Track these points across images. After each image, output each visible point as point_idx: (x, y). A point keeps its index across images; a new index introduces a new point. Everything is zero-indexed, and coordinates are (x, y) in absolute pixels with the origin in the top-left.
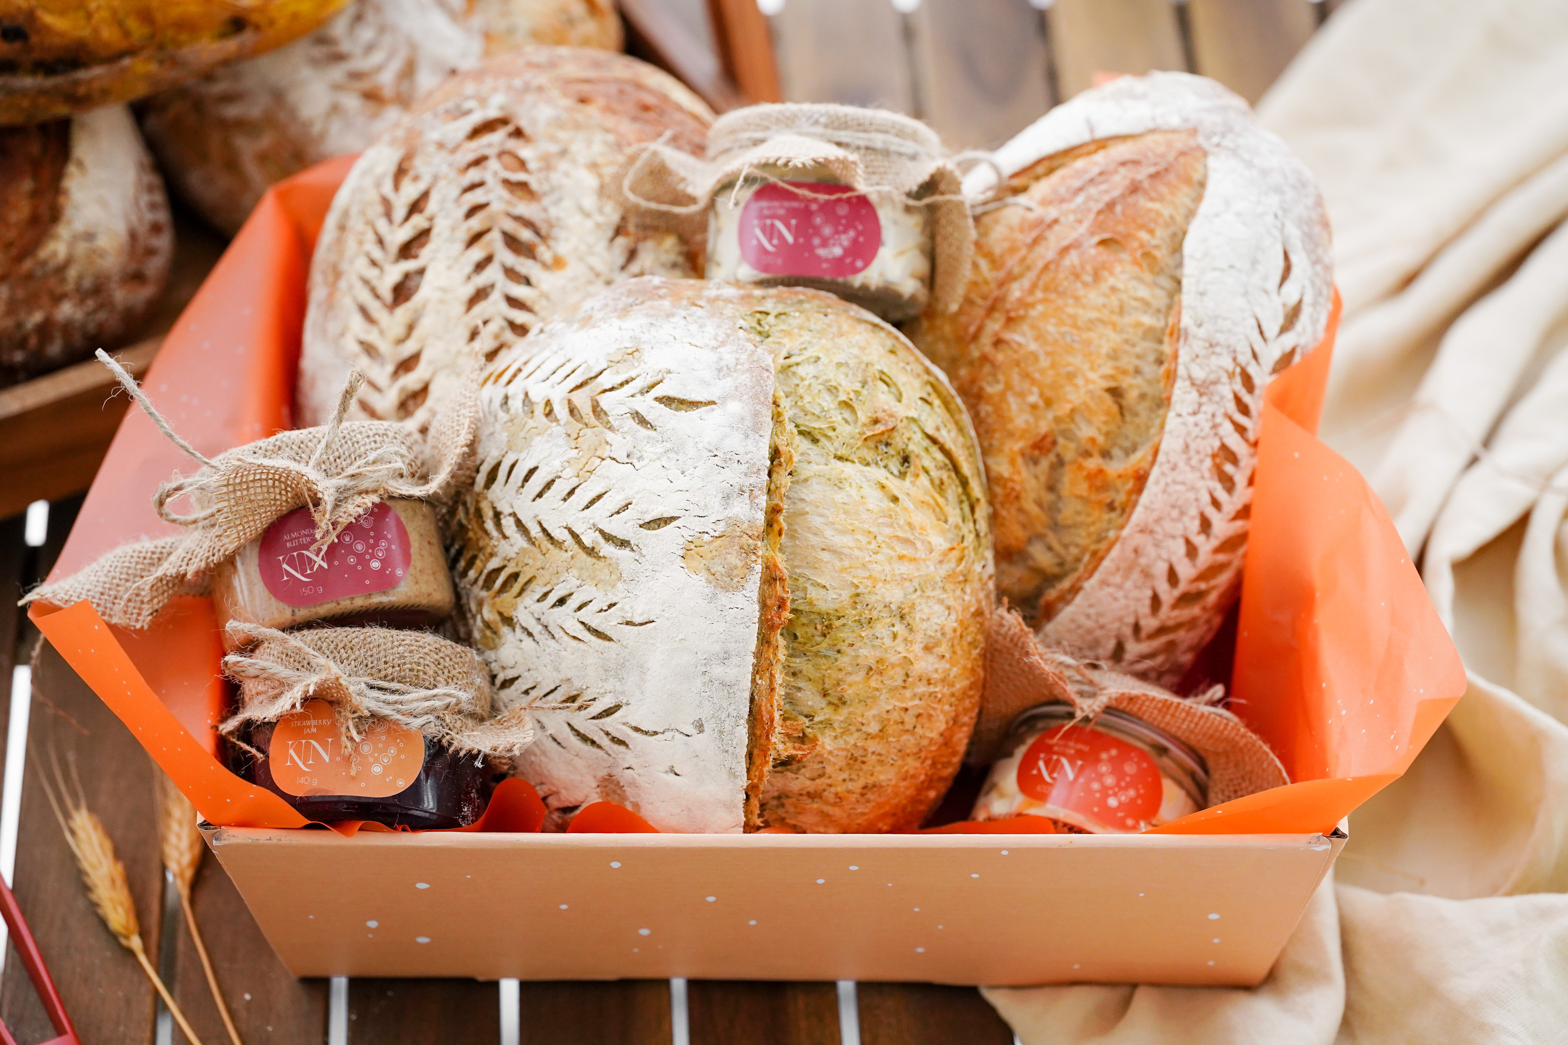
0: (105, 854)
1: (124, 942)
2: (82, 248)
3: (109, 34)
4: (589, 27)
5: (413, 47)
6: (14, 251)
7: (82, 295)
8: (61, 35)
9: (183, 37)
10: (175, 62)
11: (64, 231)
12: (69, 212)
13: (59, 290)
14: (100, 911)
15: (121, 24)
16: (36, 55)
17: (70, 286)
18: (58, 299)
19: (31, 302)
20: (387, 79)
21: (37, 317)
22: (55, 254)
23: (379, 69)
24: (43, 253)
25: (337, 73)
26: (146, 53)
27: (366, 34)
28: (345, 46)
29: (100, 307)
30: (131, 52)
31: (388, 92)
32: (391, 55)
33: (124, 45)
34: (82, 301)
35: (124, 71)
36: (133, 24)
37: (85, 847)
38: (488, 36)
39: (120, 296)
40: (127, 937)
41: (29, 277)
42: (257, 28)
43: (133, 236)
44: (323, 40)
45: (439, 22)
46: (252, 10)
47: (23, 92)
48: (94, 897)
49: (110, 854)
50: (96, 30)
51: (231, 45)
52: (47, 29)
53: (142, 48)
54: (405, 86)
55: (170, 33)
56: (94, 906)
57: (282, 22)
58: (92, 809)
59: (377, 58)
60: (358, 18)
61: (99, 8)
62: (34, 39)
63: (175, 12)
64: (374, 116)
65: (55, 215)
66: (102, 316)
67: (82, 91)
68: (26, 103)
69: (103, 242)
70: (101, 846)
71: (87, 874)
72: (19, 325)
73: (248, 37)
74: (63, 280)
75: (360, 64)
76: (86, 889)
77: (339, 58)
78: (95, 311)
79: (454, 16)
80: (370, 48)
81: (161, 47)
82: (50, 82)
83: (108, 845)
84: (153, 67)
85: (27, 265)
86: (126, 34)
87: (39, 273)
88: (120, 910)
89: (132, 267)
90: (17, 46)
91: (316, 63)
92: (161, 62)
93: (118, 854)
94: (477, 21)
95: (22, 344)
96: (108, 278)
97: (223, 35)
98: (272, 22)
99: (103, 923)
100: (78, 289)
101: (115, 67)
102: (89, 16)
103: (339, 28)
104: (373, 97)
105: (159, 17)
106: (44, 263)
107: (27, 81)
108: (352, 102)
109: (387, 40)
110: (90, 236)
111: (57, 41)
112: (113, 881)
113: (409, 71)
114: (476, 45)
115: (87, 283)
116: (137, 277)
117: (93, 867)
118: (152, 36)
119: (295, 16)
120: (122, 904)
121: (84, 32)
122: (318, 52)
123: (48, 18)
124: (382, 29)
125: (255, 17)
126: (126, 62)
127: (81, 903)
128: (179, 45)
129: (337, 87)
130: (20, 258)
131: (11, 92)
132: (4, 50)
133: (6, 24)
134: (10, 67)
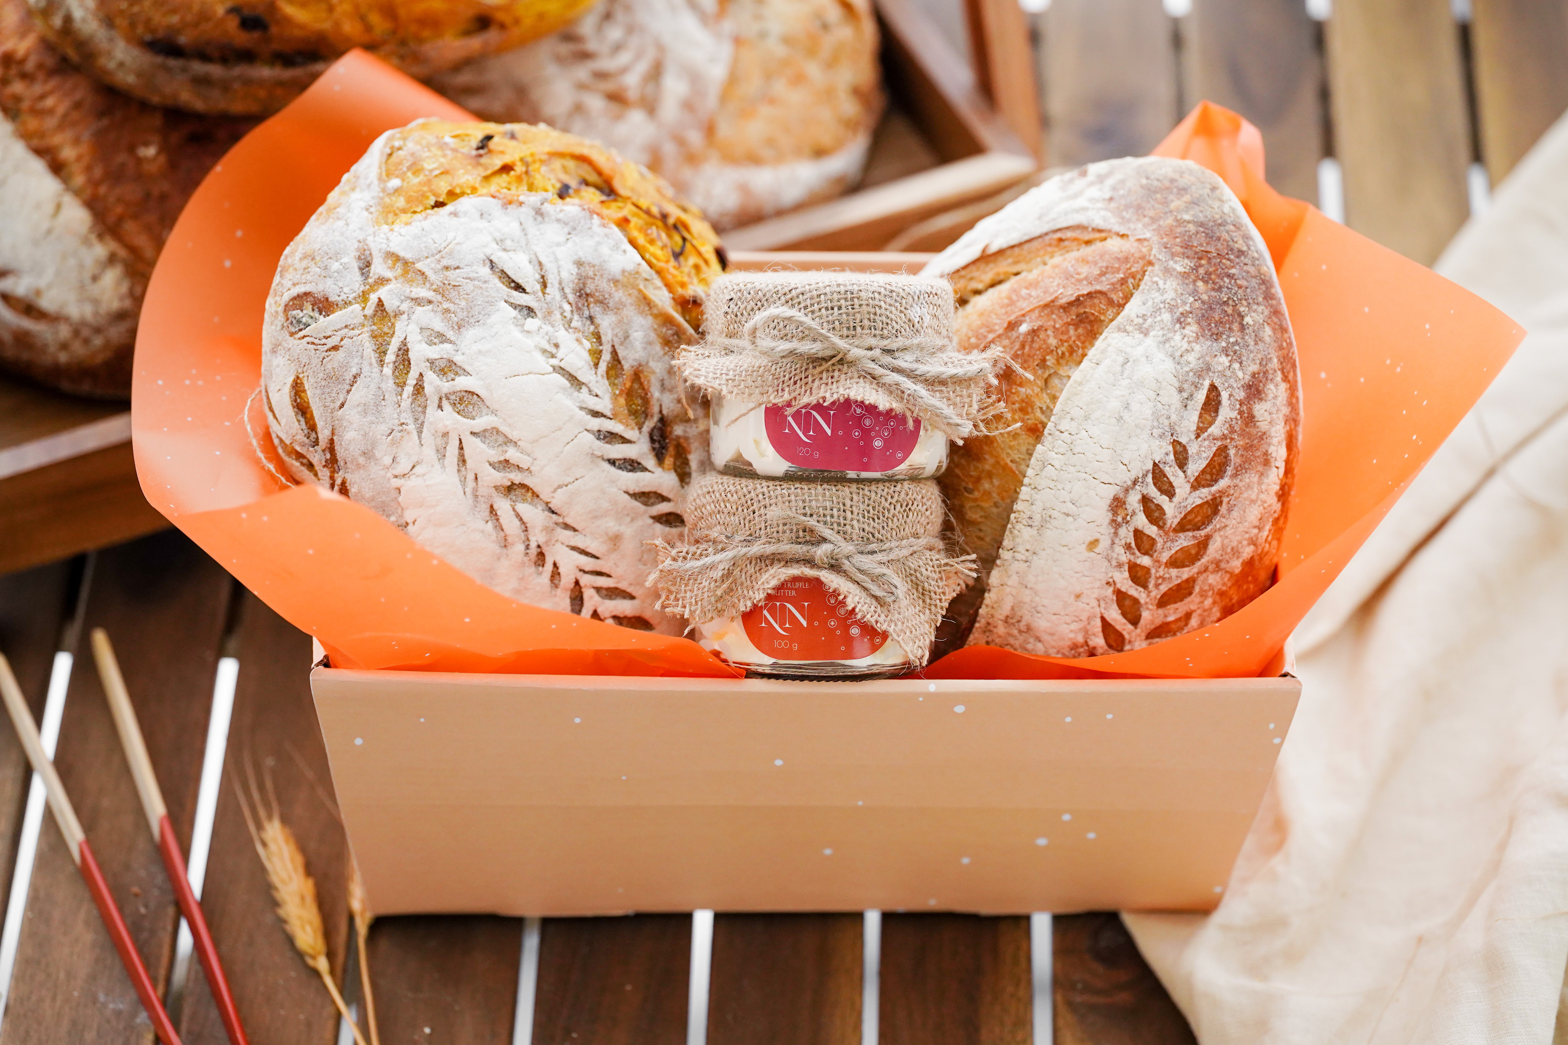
0: (295, 870)
1: (310, 962)
3: (350, 28)
4: (844, 33)
5: (661, 48)
8: (301, 27)
9: (426, 33)
10: (416, 58)
14: (288, 928)
15: (363, 18)
16: (275, 46)
20: (632, 81)
23: (624, 70)
25: (582, 72)
26: (387, 48)
27: (614, 33)
28: (591, 45)
30: (372, 47)
31: (632, 94)
32: (638, 57)
33: (365, 39)
36: (375, 19)
37: (276, 860)
38: (738, 41)
40: (314, 957)
42: (502, 26)
44: (570, 37)
45: (689, 24)
46: (499, 8)
47: (261, 83)
48: (281, 912)
49: (301, 870)
50: (337, 24)
51: (475, 43)
52: (287, 20)
53: (384, 43)
54: (650, 89)
55: (413, 28)
56: (281, 922)
57: (528, 21)
58: (285, 820)
59: (624, 58)
60: (608, 16)
62: (274, 30)
63: (419, 8)
64: (618, 118)
68: (262, 94)
70: (292, 860)
71: (276, 889)
73: (492, 36)
75: (606, 64)
76: (275, 904)
77: (585, 56)
79: (704, 19)
80: (618, 48)
81: (403, 43)
82: (288, 74)
83: (299, 860)
86: (368, 29)
88: (308, 929)
90: (256, 35)
91: (560, 60)
92: (402, 58)
93: (309, 869)
94: (728, 26)
97: (468, 33)
98: (517, 21)
99: (290, 940)
102: (331, 9)
103: (587, 27)
104: (617, 98)
105: (402, 12)
107: (265, 72)
108: (596, 103)
109: (634, 41)
111: (297, 33)
112: (303, 898)
113: (656, 73)
114: (726, 50)
117: (283, 882)
118: (394, 32)
119: (541, 16)
120: (310, 923)
121: (326, 26)
122: (564, 49)
123: (289, 10)
124: (631, 29)
125: (501, 16)
127: (268, 918)
128: (420, 41)
129: (581, 87)
131: (248, 82)
132: (243, 39)
133: (246, 12)
134: (247, 56)
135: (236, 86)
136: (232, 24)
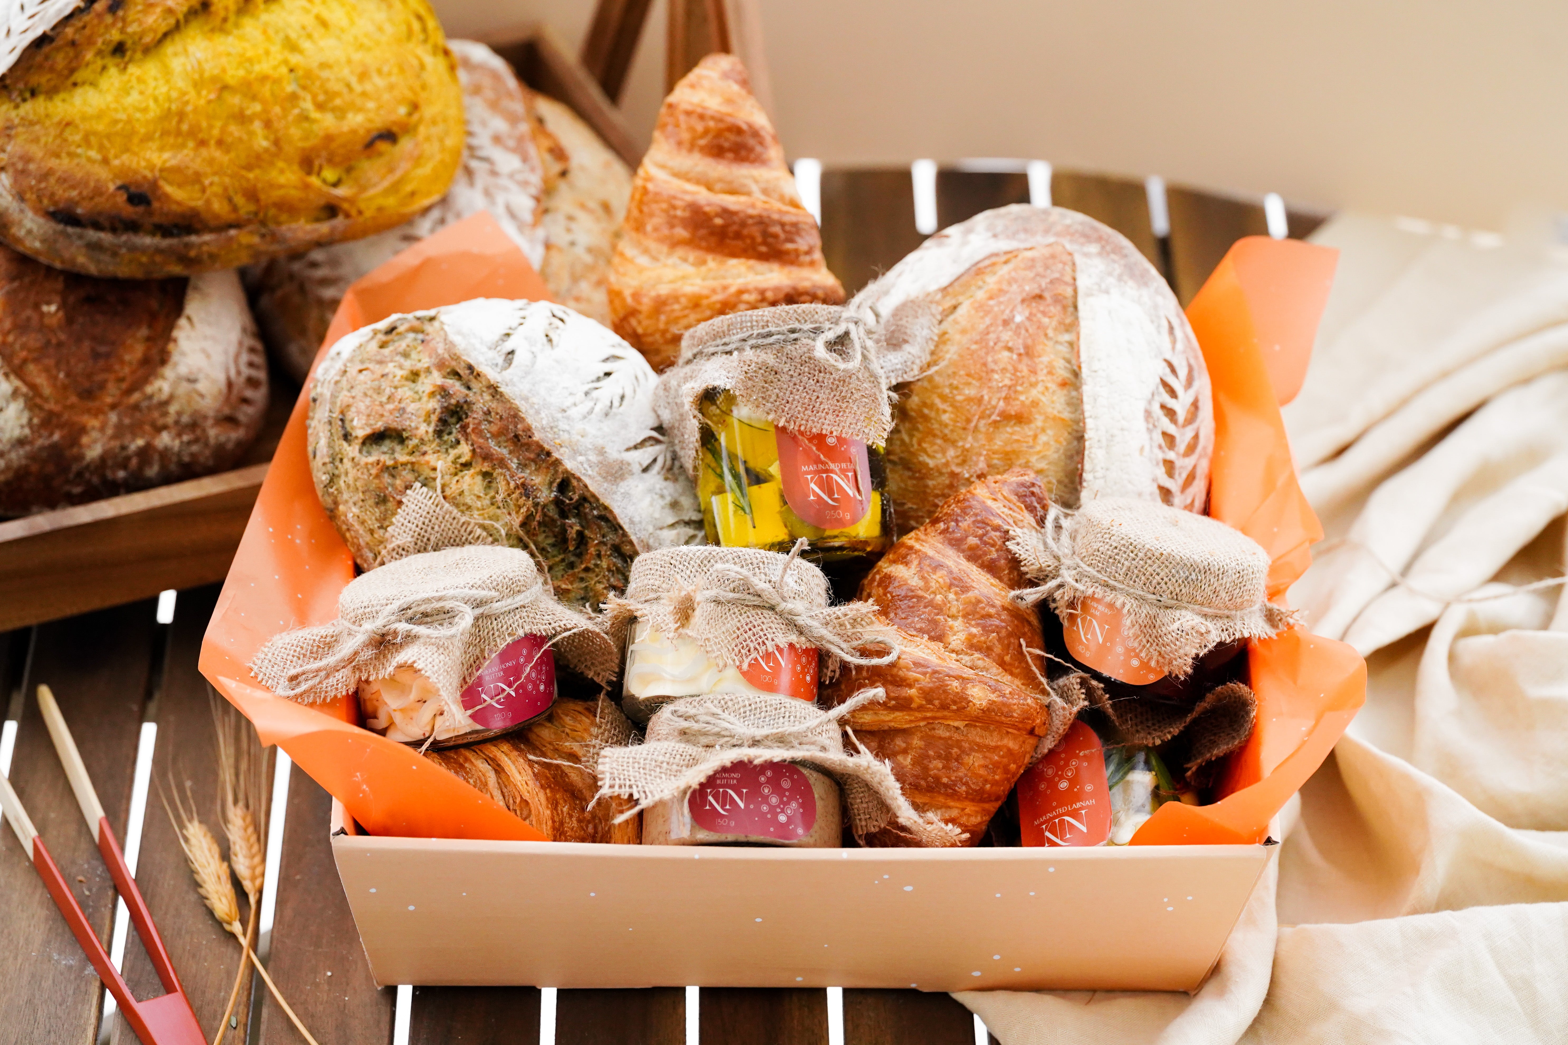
2: (184, 387)
3: (219, 207)
6: (126, 384)
7: (180, 428)
8: (178, 203)
9: (284, 217)
10: (274, 237)
11: (169, 372)
12: (175, 357)
13: (160, 422)
15: (230, 200)
16: (156, 219)
17: (170, 420)
18: (159, 429)
19: (135, 429)
21: (140, 442)
22: (160, 390)
24: (149, 389)
26: (251, 227)
29: (196, 441)
30: (237, 225)
33: (233, 217)
34: (179, 435)
35: (231, 239)
36: (240, 200)
39: (214, 434)
41: (136, 407)
42: (348, 216)
43: (229, 385)
46: (343, 201)
47: (143, 249)
50: (208, 202)
51: (325, 228)
52: (166, 197)
53: (249, 222)
55: (272, 212)
57: (370, 213)
61: (211, 184)
62: (156, 205)
63: (275, 195)
65: (164, 359)
66: (196, 449)
67: (193, 253)
68: (145, 259)
69: (202, 387)
72: (124, 448)
73: (339, 223)
74: (165, 414)
78: (189, 443)
81: (263, 223)
82: (166, 243)
84: (255, 240)
85: (136, 396)
86: (235, 208)
87: (145, 404)
89: (227, 411)
90: (141, 209)
92: (263, 236)
95: (124, 464)
96: (204, 418)
97: (318, 219)
98: (361, 213)
100: (177, 422)
101: (223, 235)
102: (203, 190)
105: (263, 198)
106: (150, 397)
107: (148, 240)
110: (192, 380)
111: (174, 207)
115: (185, 419)
116: (231, 420)
118: (257, 213)
119: (381, 211)
121: (200, 204)
123: (169, 189)
125: (346, 207)
126: (233, 232)
128: (279, 223)
130: (129, 392)
131: (132, 248)
132: (129, 211)
133: (133, 189)
134: (133, 227)
135: (123, 250)
136: (121, 199)
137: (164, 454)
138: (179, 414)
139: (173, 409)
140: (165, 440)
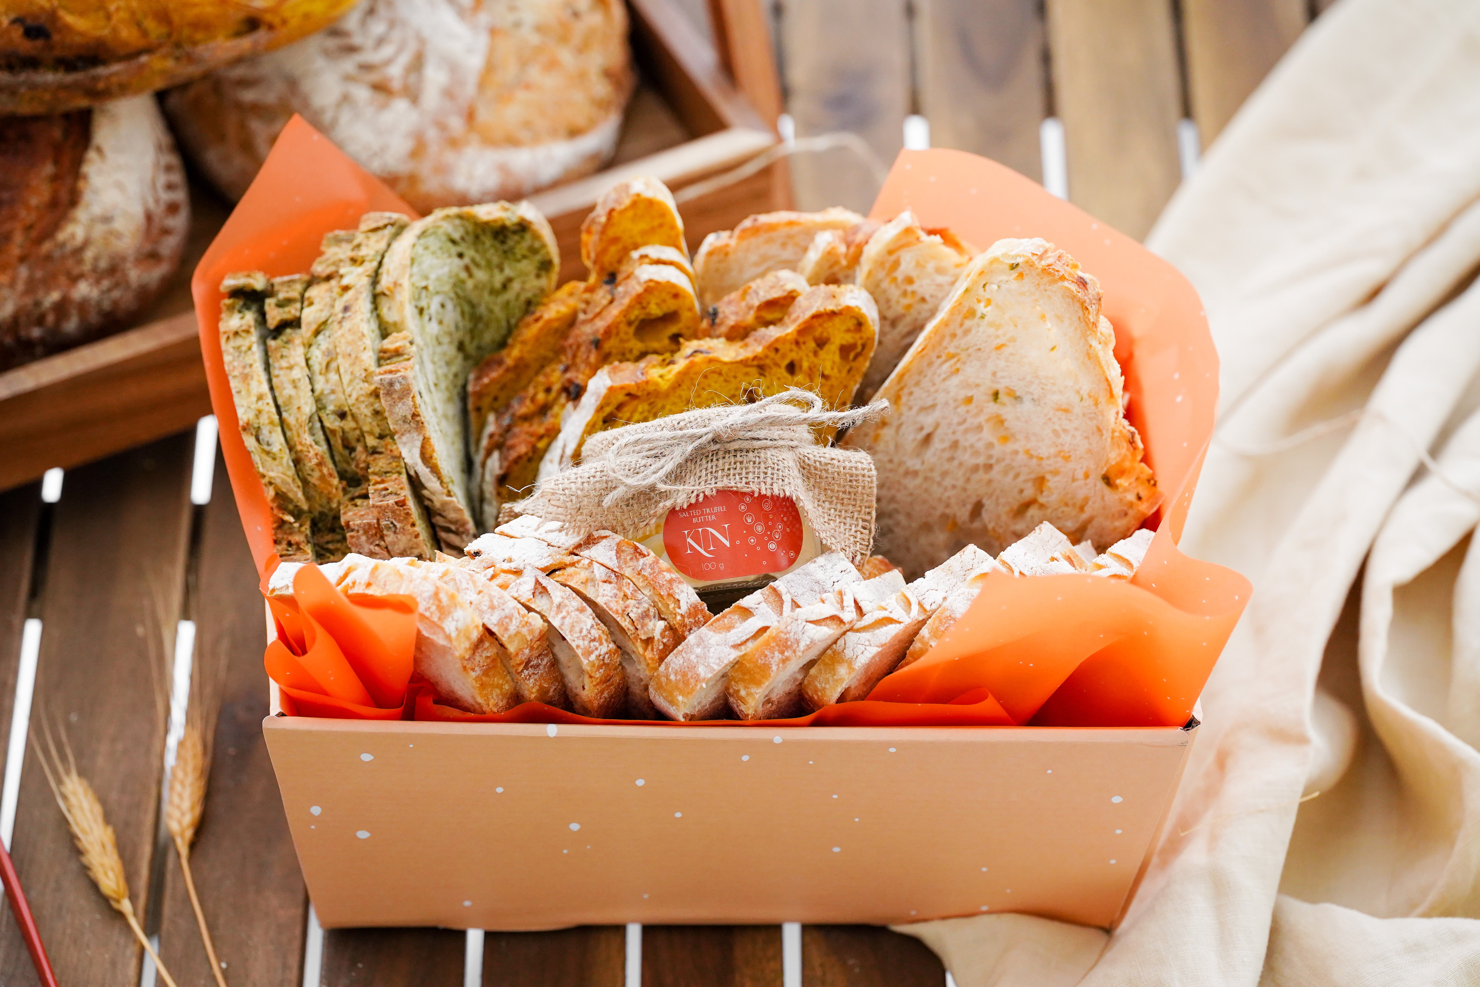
0: (95, 819)
1: (115, 905)
2: (99, 230)
3: (128, 34)
4: (595, 19)
5: (422, 41)
6: (34, 234)
7: (98, 275)
8: (81, 34)
9: (199, 36)
10: (191, 59)
11: (81, 214)
12: (87, 196)
13: (76, 271)
14: (91, 874)
15: (139, 25)
16: (58, 53)
17: (87, 267)
18: (74, 279)
19: (48, 282)
20: (395, 72)
21: (55, 296)
22: (73, 236)
23: (388, 62)
24: (61, 236)
25: (349, 65)
26: (164, 51)
27: (378, 27)
28: (357, 40)
29: (117, 285)
30: (149, 50)
31: (396, 84)
32: (400, 50)
33: (142, 43)
34: (98, 281)
35: (142, 67)
36: (151, 25)
37: (76, 811)
38: (493, 32)
39: (135, 275)
40: (118, 901)
41: (48, 258)
42: (271, 27)
43: (149, 217)
44: (336, 33)
45: (448, 17)
46: (267, 11)
47: (45, 87)
48: (84, 860)
49: (100, 819)
50: (114, 30)
51: (246, 43)
52: (68, 28)
53: (160, 46)
54: (412, 79)
55: (186, 32)
56: (85, 870)
57: (295, 21)
58: (82, 773)
59: (387, 51)
60: (371, 12)
61: (118, 9)
62: (56, 38)
63: (192, 13)
64: (383, 107)
65: (74, 200)
66: (116, 294)
67: (101, 86)
68: (47, 97)
69: (119, 225)
70: (92, 812)
71: (79, 839)
72: (37, 304)
73: (261, 36)
74: (80, 261)
75: (371, 57)
76: (78, 852)
77: (351, 50)
78: (110, 290)
79: (461, 13)
80: (380, 42)
81: (178, 45)
82: (70, 78)
83: (98, 809)
84: (170, 64)
85: (47, 247)
86: (145, 33)
87: (57, 254)
88: (111, 874)
89: (148, 247)
90: (39, 43)
91: (328, 54)
92: (177, 59)
93: (108, 818)
94: (484, 18)
95: (40, 321)
96: (124, 259)
97: (238, 34)
98: (284, 22)
99: (94, 886)
100: (95, 269)
101: (134, 64)
102: (108, 17)
103: (351, 23)
104: (381, 88)
105: (176, 18)
106: (63, 245)
107: (50, 77)
108: (362, 94)
109: (396, 35)
110: (107, 219)
111: (78, 39)
112: (103, 846)
113: (417, 64)
114: (482, 41)
115: (103, 264)
116: (153, 256)
117: (84, 831)
118: (169, 35)
119: (307, 16)
120: (113, 869)
121: (106, 32)
122: (331, 43)
123: (69, 19)
124: (392, 24)
125: (269, 18)
126: (144, 59)
127: (73, 866)
128: (195, 43)
129: (348, 78)
130: (39, 240)
131: (33, 87)
132: (27, 47)
133: (29, 22)
134: (32, 63)
135: (23, 90)
136: (17, 33)
137: (83, 306)
138: (96, 259)
139: (89, 254)
140: (83, 290)
